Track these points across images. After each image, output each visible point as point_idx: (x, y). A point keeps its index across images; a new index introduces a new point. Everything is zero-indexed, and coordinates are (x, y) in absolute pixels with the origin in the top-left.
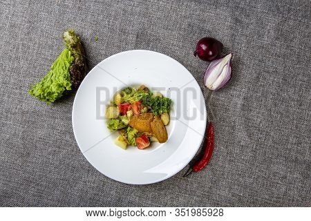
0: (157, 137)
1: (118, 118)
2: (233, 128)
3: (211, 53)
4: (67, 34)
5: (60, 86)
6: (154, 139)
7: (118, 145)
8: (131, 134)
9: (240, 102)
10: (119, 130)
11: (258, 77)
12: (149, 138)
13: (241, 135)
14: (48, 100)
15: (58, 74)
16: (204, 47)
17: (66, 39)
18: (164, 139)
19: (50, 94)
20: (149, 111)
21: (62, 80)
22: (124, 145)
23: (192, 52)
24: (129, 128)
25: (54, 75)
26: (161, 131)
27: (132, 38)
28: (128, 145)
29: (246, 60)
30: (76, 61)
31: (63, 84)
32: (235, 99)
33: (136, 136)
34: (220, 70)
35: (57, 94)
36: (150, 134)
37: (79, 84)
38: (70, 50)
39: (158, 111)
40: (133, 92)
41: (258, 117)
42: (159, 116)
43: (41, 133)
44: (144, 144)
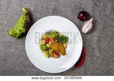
1: (45, 45)
2: (93, 49)
3: (84, 18)
4: (23, 9)
5: (20, 31)
6: (60, 54)
7: (45, 56)
8: (50, 52)
9: (96, 38)
10: (45, 50)
11: (104, 28)
13: (97, 52)
14: (15, 37)
15: (20, 26)
16: (81, 15)
17: (23, 11)
18: (64, 54)
19: (16, 34)
20: (58, 42)
21: (21, 28)
22: (47, 56)
23: (76, 17)
24: (50, 49)
25: (18, 26)
26: (63, 51)
27: (51, 11)
28: (49, 56)
29: (99, 21)
30: (27, 20)
31: (22, 30)
32: (94, 37)
33: (52, 52)
34: (88, 25)
35: (19, 34)
36: (59, 52)
37: (28, 30)
38: (25, 16)
39: (62, 42)
40: (52, 34)
41: (104, 45)
42: (63, 44)
43: (12, 51)
44: (56, 56)
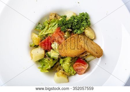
0: (91, 55)
1: (45, 56)
6: (89, 58)
8: (66, 65)
10: (52, 67)
12: (84, 59)
22: (64, 78)
24: (61, 61)
28: (68, 76)
36: (84, 55)
42: (83, 34)
44: (83, 67)
